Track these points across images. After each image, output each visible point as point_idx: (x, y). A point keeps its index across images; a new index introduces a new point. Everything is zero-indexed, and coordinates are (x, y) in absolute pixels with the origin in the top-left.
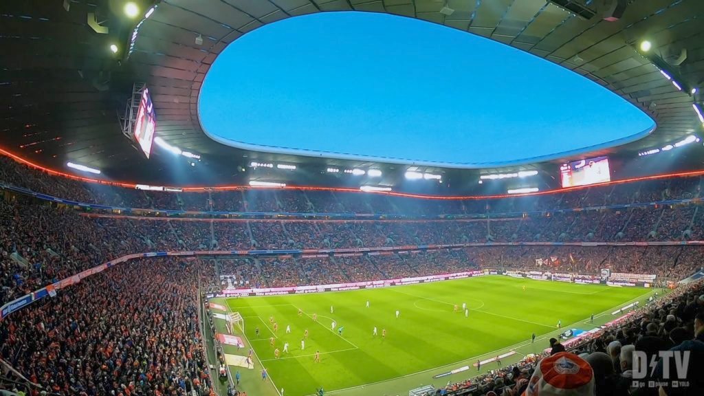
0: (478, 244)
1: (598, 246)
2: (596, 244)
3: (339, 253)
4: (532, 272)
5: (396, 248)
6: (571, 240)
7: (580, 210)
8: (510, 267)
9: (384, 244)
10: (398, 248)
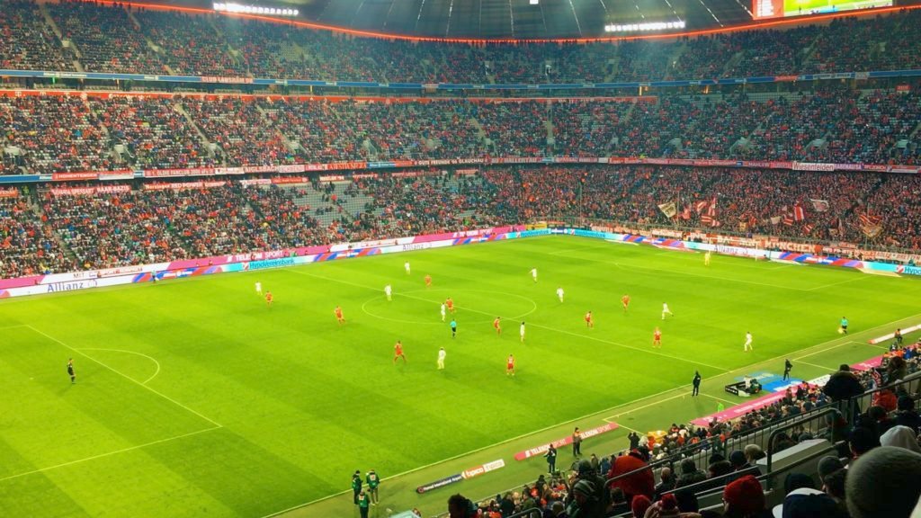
0: (523, 160)
1: (836, 172)
2: (831, 167)
3: (161, 180)
4: (655, 232)
5: (312, 167)
6: (762, 155)
7: (795, 78)
8: (602, 216)
9: (282, 157)
10: (320, 168)
